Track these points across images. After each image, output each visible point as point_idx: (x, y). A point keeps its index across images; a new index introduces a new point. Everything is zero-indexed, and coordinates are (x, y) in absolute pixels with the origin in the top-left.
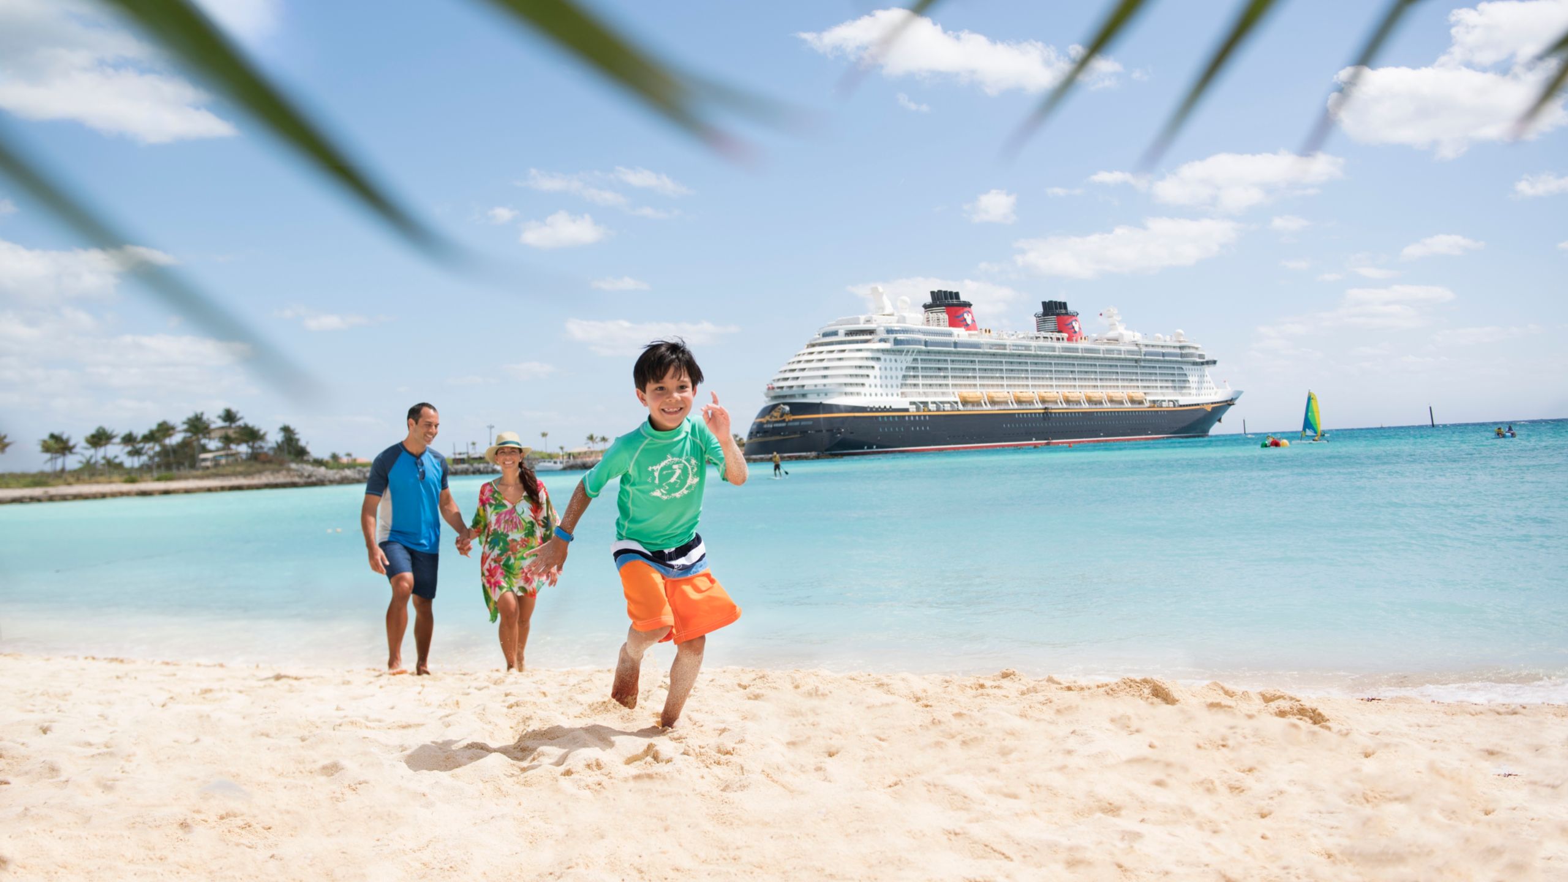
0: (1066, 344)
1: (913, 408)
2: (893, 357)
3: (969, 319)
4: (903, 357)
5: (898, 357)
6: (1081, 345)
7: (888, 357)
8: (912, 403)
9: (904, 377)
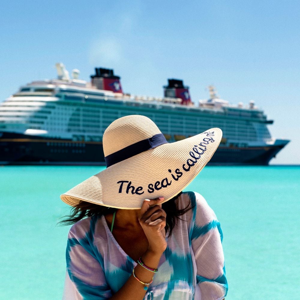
0: (179, 106)
1: (75, 139)
2: (64, 107)
3: (117, 86)
4: (71, 107)
5: (68, 107)
6: (190, 106)
7: (60, 107)
8: (74, 136)
9: (71, 120)
